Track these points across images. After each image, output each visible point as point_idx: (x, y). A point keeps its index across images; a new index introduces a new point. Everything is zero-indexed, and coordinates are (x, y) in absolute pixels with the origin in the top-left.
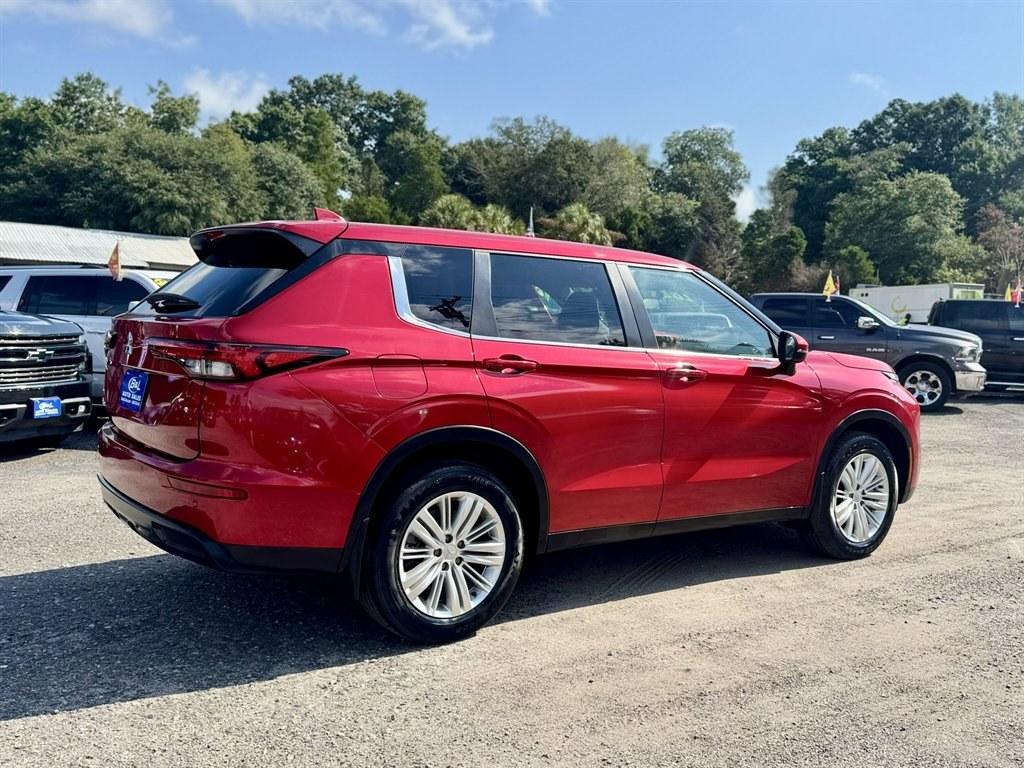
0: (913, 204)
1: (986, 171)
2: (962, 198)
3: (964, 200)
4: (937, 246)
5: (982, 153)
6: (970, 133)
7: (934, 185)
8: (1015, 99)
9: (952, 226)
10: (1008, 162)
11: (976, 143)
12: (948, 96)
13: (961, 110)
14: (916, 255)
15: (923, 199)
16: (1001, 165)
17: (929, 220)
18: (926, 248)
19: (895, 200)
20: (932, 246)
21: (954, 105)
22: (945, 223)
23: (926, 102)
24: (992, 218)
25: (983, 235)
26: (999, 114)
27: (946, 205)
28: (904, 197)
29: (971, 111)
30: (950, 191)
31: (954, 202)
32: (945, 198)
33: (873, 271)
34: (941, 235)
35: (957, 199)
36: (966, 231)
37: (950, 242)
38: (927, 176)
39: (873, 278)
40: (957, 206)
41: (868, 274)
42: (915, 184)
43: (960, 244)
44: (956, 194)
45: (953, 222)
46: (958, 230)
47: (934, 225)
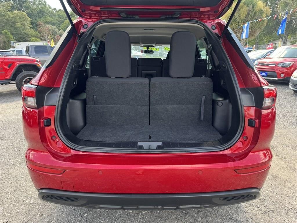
0: (17, 20)
3: (31, 20)
4: (27, 31)
7: (22, 15)
10: (38, 10)
15: (20, 18)
16: (36, 11)
17: (23, 24)
18: (24, 32)
19: (12, 18)
22: (27, 25)
24: (41, 25)
25: (39, 29)
27: (27, 20)
28: (14, 17)
31: (29, 20)
32: (26, 18)
33: (13, 38)
34: (27, 28)
35: (29, 19)
36: (33, 28)
37: (29, 30)
38: (20, 12)
39: (13, 40)
40: (29, 21)
41: (12, 38)
42: (17, 14)
43: (32, 31)
44: (29, 18)
45: (29, 25)
46: (31, 28)
47: (24, 26)
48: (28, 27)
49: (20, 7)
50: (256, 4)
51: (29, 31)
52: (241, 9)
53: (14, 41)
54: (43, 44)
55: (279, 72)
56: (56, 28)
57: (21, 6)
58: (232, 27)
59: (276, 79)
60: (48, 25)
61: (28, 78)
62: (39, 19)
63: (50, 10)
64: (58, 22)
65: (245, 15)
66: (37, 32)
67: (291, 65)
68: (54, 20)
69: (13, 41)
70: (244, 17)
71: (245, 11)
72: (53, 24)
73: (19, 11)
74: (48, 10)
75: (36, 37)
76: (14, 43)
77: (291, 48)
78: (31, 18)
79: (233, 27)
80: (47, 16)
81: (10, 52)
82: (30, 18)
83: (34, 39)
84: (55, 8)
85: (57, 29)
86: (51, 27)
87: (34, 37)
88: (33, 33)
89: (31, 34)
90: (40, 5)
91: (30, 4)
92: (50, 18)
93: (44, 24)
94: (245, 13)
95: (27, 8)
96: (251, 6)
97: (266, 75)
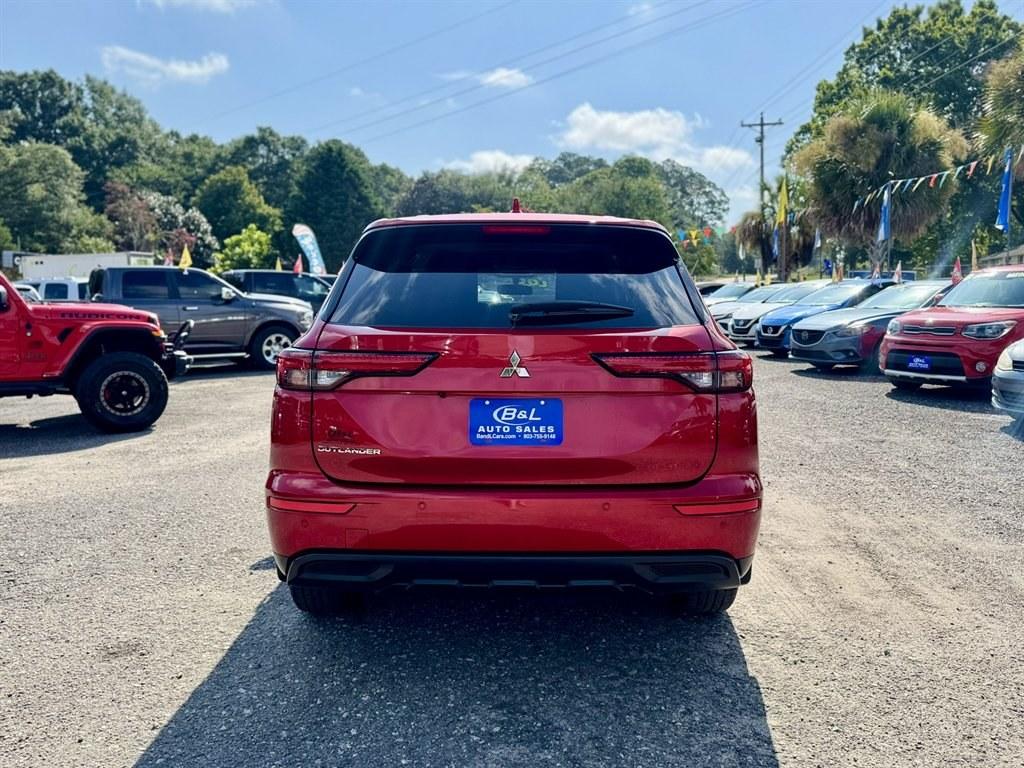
0: (33, 174)
1: (91, 147)
2: (83, 170)
3: (86, 173)
4: (64, 215)
5: (85, 129)
6: (69, 108)
7: (54, 156)
8: (105, 83)
9: (74, 197)
10: (110, 140)
11: (79, 120)
12: (43, 69)
13: (57, 85)
14: (43, 224)
15: (43, 168)
16: (104, 143)
17: (52, 189)
18: (53, 216)
19: (15, 166)
20: (60, 214)
21: (49, 80)
22: (68, 193)
23: (19, 72)
24: (119, 192)
25: (111, 207)
26: (92, 94)
27: (68, 176)
28: (23, 165)
29: (67, 87)
30: (70, 163)
31: (76, 174)
32: (66, 169)
33: (11, 238)
34: (66, 205)
35: (78, 171)
36: (88, 203)
37: (75, 212)
38: (46, 146)
39: (12, 245)
40: (78, 178)
41: (7, 240)
42: (34, 153)
43: (84, 214)
44: (77, 167)
45: (75, 193)
46: (80, 201)
47: (56, 195)
48: (71, 200)
49: (46, 128)
50: (911, 122)
51: (74, 215)
52: (859, 139)
53: (16, 249)
54: (129, 263)
55: (971, 356)
56: (176, 203)
57: (49, 124)
58: (829, 200)
59: (963, 378)
60: (144, 193)
61: (120, 373)
62: (113, 172)
63: (157, 137)
64: (185, 179)
65: (873, 160)
66: (104, 217)
67: (1006, 331)
68: (171, 173)
69: (9, 249)
70: (871, 167)
71: (873, 146)
72: (164, 189)
73: (41, 144)
74: (150, 136)
75: (99, 236)
76: (15, 256)
77: (1009, 276)
78: (84, 165)
79: (834, 200)
80: (144, 158)
81: (29, 290)
82: (79, 165)
83: (91, 241)
84: (175, 130)
85: (178, 205)
86: (154, 198)
87: (90, 234)
88: (89, 221)
89: (78, 225)
90: (121, 121)
91: (82, 119)
92: (155, 168)
93: (132, 188)
94: (874, 154)
95: (73, 131)
96: (895, 127)
97: (926, 366)
